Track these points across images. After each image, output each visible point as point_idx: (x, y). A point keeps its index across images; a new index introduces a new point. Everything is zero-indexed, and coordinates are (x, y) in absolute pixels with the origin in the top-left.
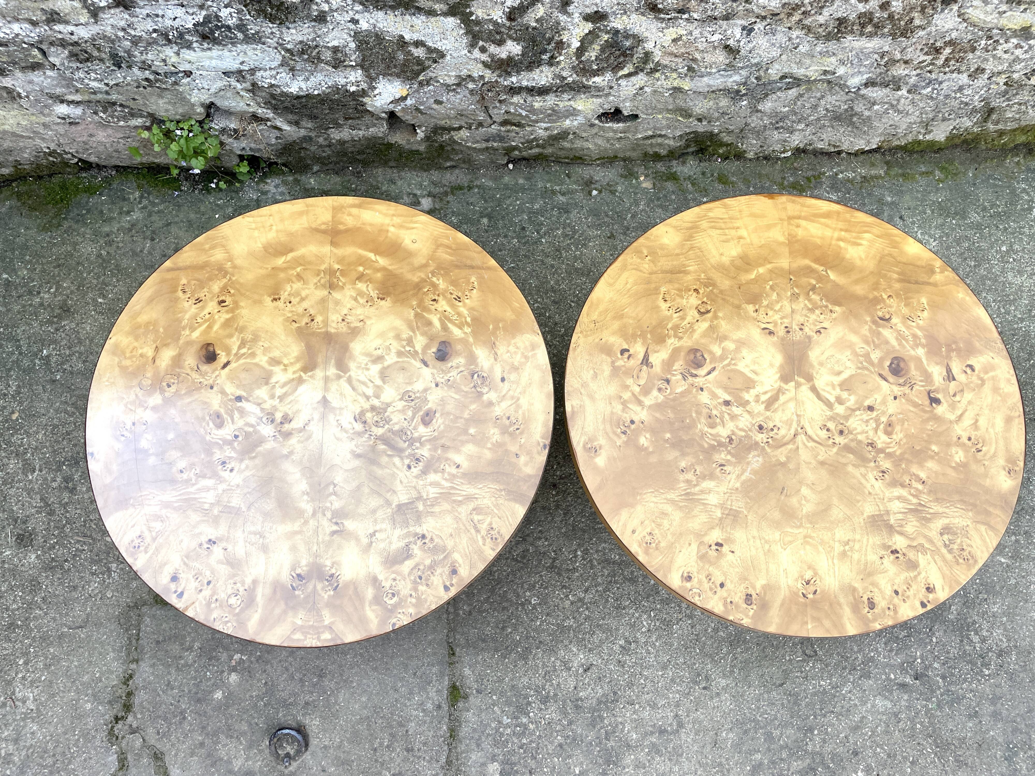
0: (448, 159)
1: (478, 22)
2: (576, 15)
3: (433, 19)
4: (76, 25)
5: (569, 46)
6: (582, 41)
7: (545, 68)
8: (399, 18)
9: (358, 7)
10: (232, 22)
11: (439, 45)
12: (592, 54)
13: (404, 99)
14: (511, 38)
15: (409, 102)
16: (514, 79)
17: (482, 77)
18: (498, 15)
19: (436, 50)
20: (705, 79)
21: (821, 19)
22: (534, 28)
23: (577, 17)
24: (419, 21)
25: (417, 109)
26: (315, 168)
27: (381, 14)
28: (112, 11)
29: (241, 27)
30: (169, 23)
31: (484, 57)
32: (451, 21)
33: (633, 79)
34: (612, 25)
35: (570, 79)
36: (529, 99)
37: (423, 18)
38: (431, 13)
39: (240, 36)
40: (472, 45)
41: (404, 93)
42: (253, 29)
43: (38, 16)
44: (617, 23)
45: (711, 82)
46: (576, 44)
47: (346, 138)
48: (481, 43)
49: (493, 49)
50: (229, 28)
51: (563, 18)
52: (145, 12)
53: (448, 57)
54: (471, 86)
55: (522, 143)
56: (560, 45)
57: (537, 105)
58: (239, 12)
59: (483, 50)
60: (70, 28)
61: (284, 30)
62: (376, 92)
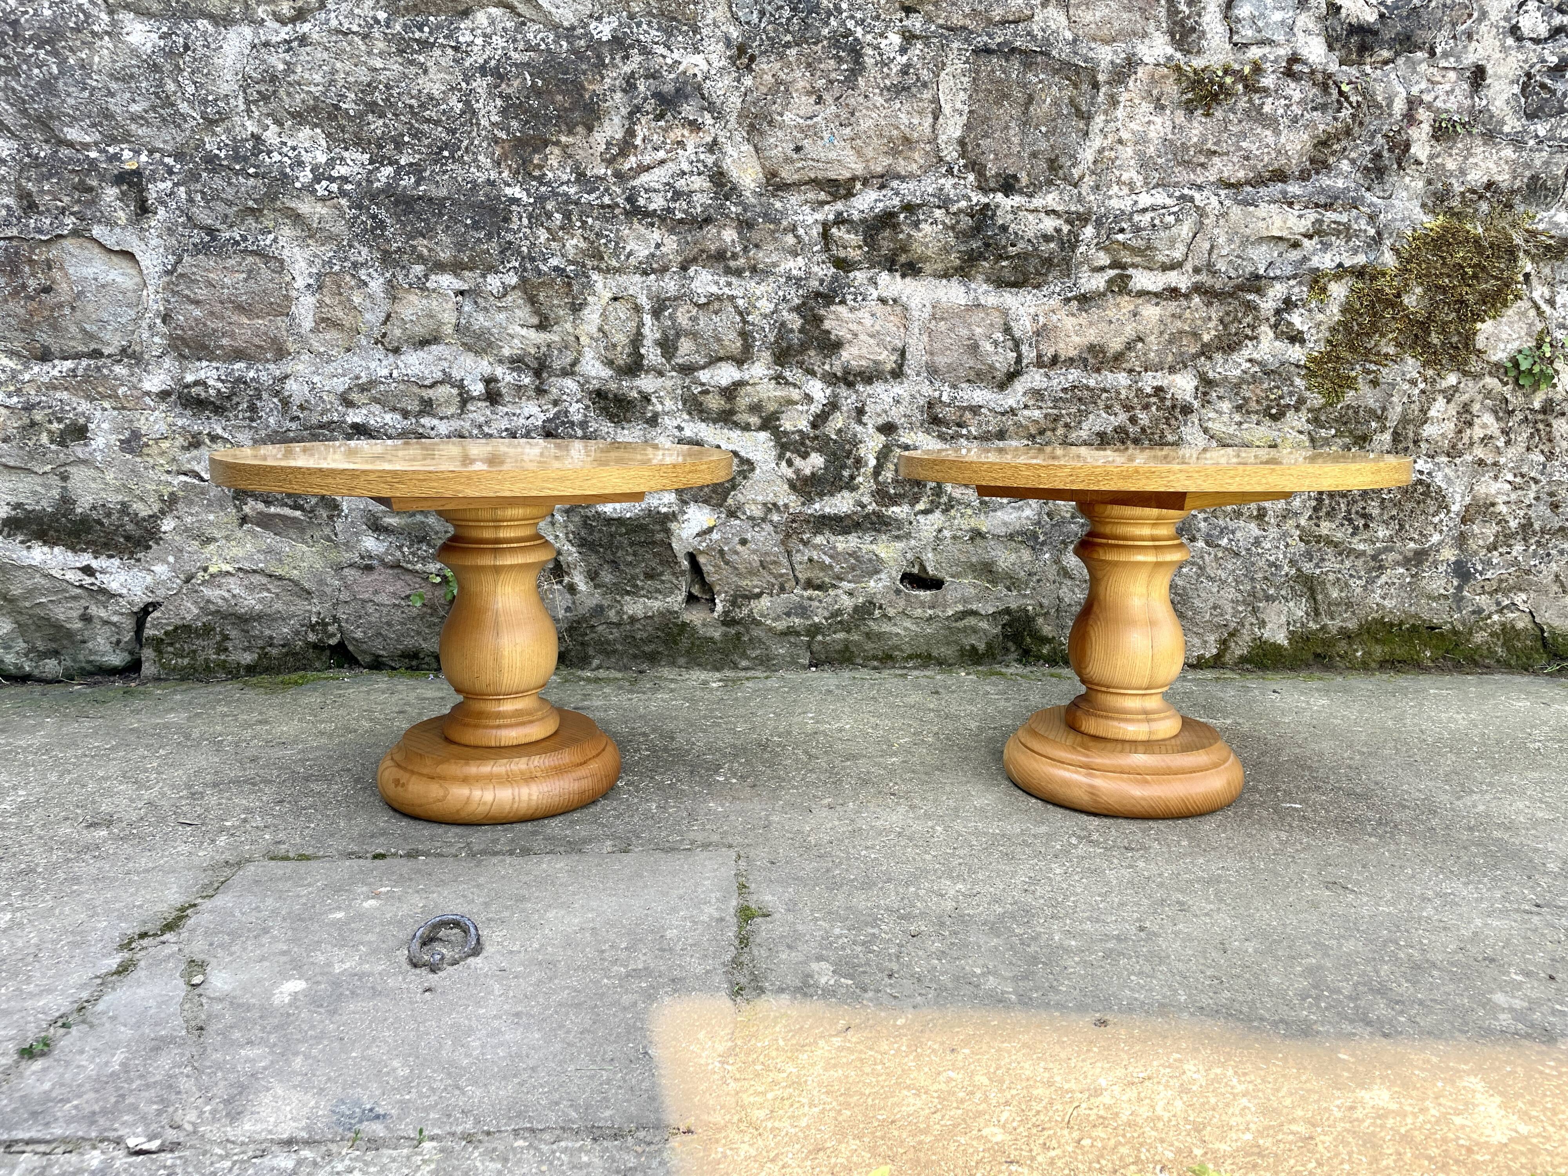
0: (744, 656)
1: (785, 433)
2: (870, 426)
3: (747, 434)
4: (441, 419)
5: (866, 465)
6: (877, 459)
7: (846, 493)
8: (718, 431)
9: (687, 417)
10: (577, 418)
11: (750, 456)
12: (888, 475)
13: (710, 530)
14: (814, 449)
15: (715, 536)
16: (817, 506)
17: (786, 506)
18: (803, 425)
19: (749, 462)
20: (999, 513)
21: (1084, 434)
22: (835, 442)
23: (871, 430)
24: (736, 434)
25: (721, 552)
26: (596, 662)
27: (704, 425)
28: (480, 404)
29: (584, 424)
30: (522, 421)
31: (790, 473)
32: (763, 435)
33: (930, 516)
34: (902, 440)
35: (870, 508)
36: (833, 538)
37: (739, 432)
38: (747, 428)
39: (580, 433)
40: (780, 457)
41: (712, 524)
42: (593, 426)
43: (413, 406)
44: (906, 438)
45: (1006, 518)
46: (873, 462)
47: (640, 614)
48: (788, 454)
49: (798, 462)
50: (572, 424)
51: (859, 429)
52: (505, 409)
53: (758, 471)
54: (776, 518)
55: (826, 619)
56: (859, 462)
57: (840, 547)
58: (587, 407)
59: (790, 463)
60: (435, 422)
61: (619, 430)
62: (686, 517)
